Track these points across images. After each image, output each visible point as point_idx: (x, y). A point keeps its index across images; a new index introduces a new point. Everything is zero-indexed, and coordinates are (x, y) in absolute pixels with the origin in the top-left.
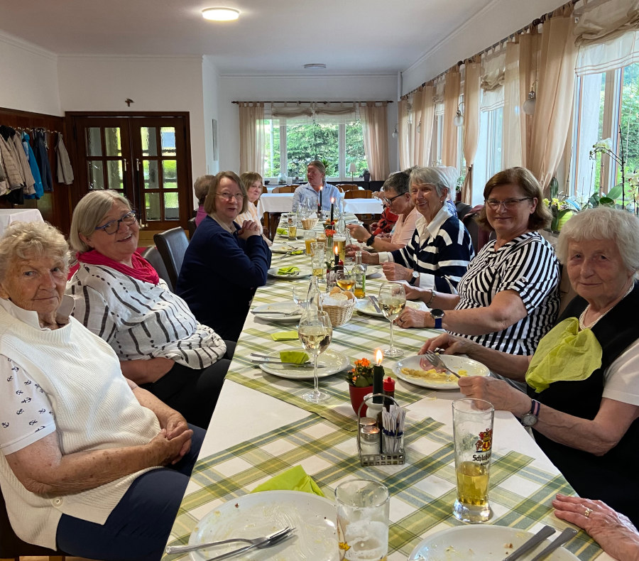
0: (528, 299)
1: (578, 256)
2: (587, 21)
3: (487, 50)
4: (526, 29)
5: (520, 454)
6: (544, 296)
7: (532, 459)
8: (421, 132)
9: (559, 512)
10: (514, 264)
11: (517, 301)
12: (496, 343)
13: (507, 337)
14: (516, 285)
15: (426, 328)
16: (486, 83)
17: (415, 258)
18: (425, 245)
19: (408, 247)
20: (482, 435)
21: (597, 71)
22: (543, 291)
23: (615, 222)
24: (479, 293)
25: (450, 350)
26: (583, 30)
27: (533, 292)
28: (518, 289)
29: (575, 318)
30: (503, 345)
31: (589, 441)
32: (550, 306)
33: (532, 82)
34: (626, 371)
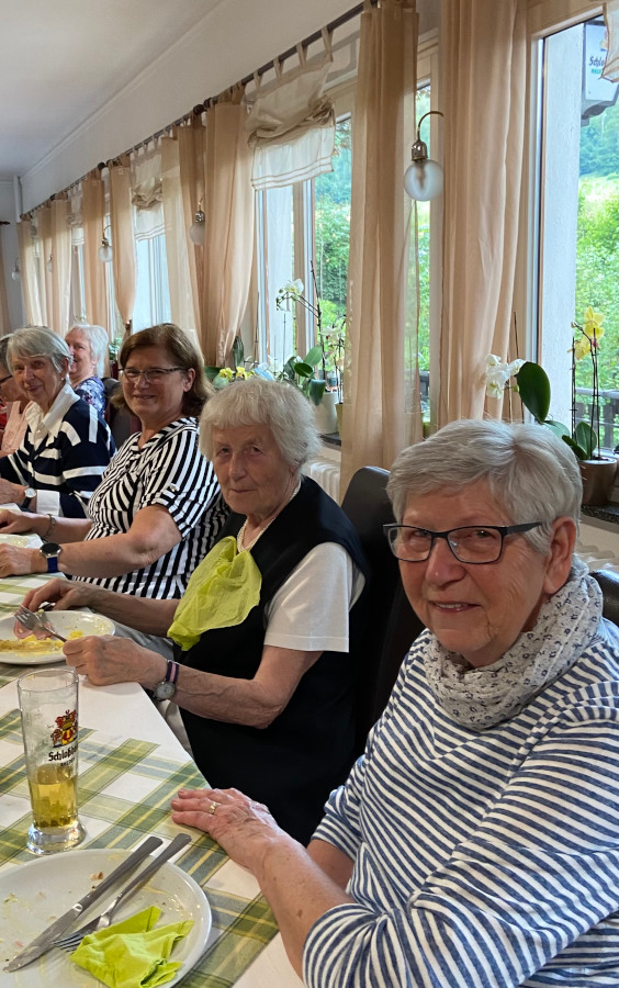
0: (181, 515)
1: (225, 450)
2: (262, 111)
3: (137, 148)
4: (185, 118)
5: (140, 742)
6: (203, 509)
7: (156, 746)
8: (53, 270)
9: (178, 814)
10: (159, 465)
11: (166, 521)
12: (142, 585)
13: (157, 574)
14: (163, 496)
15: (35, 573)
16: (139, 198)
17: (30, 468)
18: (43, 447)
19: (19, 451)
20: (59, 721)
21: (280, 184)
22: (200, 502)
23: (266, 399)
24: (116, 512)
25: (62, 602)
26: (257, 124)
27: (187, 504)
28: (166, 503)
29: (231, 538)
30: (152, 586)
31: (246, 710)
32: (215, 523)
33: (199, 198)
34: (291, 604)
